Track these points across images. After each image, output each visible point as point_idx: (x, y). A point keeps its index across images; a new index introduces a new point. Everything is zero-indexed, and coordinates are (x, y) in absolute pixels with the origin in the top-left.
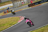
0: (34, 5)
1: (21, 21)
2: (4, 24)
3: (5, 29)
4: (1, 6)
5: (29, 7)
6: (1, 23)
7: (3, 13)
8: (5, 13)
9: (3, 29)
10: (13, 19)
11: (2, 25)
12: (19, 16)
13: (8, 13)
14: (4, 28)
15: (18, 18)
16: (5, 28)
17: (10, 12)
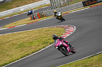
0: (95, 3)
1: (68, 35)
2: (31, 43)
3: (33, 53)
4: (25, 4)
5: (84, 6)
6: (25, 39)
7: (30, 18)
8: (34, 19)
10: (50, 32)
11: (28, 45)
12: (63, 26)
14: (31, 51)
15: (62, 29)
16: (34, 50)
17: (44, 17)
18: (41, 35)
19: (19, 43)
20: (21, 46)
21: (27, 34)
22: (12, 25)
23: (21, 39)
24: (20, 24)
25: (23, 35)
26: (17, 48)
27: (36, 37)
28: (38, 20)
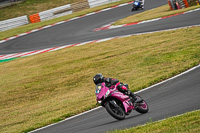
2: (170, 55)
3: (174, 75)
6: (159, 48)
8: (176, 8)
9: (167, 74)
11: (163, 59)
13: (186, 7)
14: (170, 71)
16: (175, 69)
17: (196, 4)
18: (190, 39)
19: (146, 55)
20: (150, 61)
21: (163, 38)
22: (132, 19)
23: (150, 48)
25: (153, 39)
26: (142, 65)
27: (180, 43)
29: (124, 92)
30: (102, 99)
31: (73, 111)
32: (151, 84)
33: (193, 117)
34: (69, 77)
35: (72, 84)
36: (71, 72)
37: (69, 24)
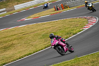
1: (91, 26)
2: (55, 33)
6: (49, 30)
7: (54, 9)
8: (58, 10)
10: (73, 22)
12: (86, 17)
13: (63, 9)
15: (85, 20)
17: (68, 8)
18: (65, 25)
19: (43, 33)
20: (45, 36)
21: (51, 25)
22: (36, 15)
23: (45, 30)
24: (44, 14)
26: (41, 38)
27: (60, 27)
28: (61, 10)
29: (64, 42)
30: (54, 45)
31: (7, 62)
32: (46, 48)
33: (66, 64)
34: (5, 45)
35: (7, 48)
36: (6, 42)
37: (5, 18)
